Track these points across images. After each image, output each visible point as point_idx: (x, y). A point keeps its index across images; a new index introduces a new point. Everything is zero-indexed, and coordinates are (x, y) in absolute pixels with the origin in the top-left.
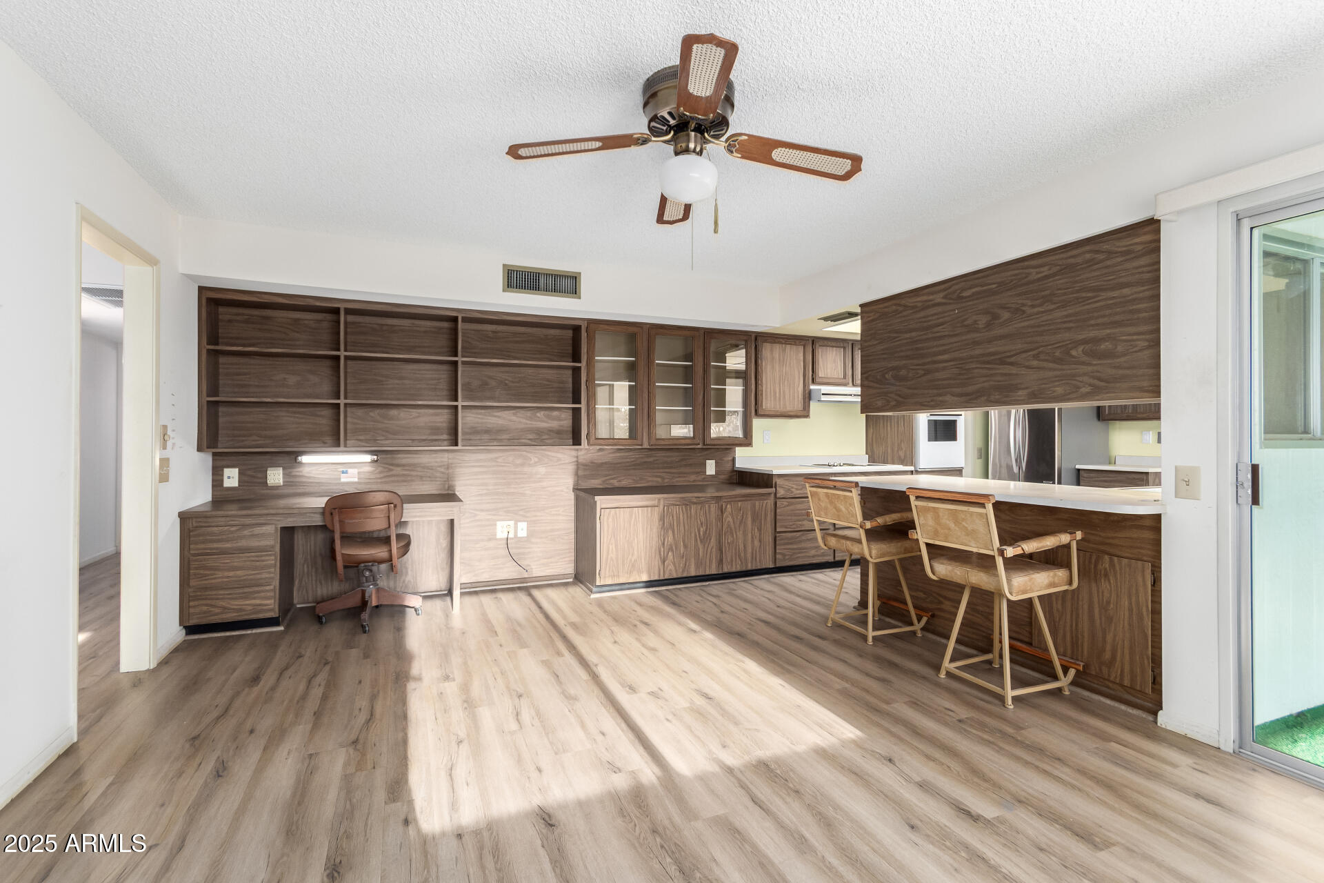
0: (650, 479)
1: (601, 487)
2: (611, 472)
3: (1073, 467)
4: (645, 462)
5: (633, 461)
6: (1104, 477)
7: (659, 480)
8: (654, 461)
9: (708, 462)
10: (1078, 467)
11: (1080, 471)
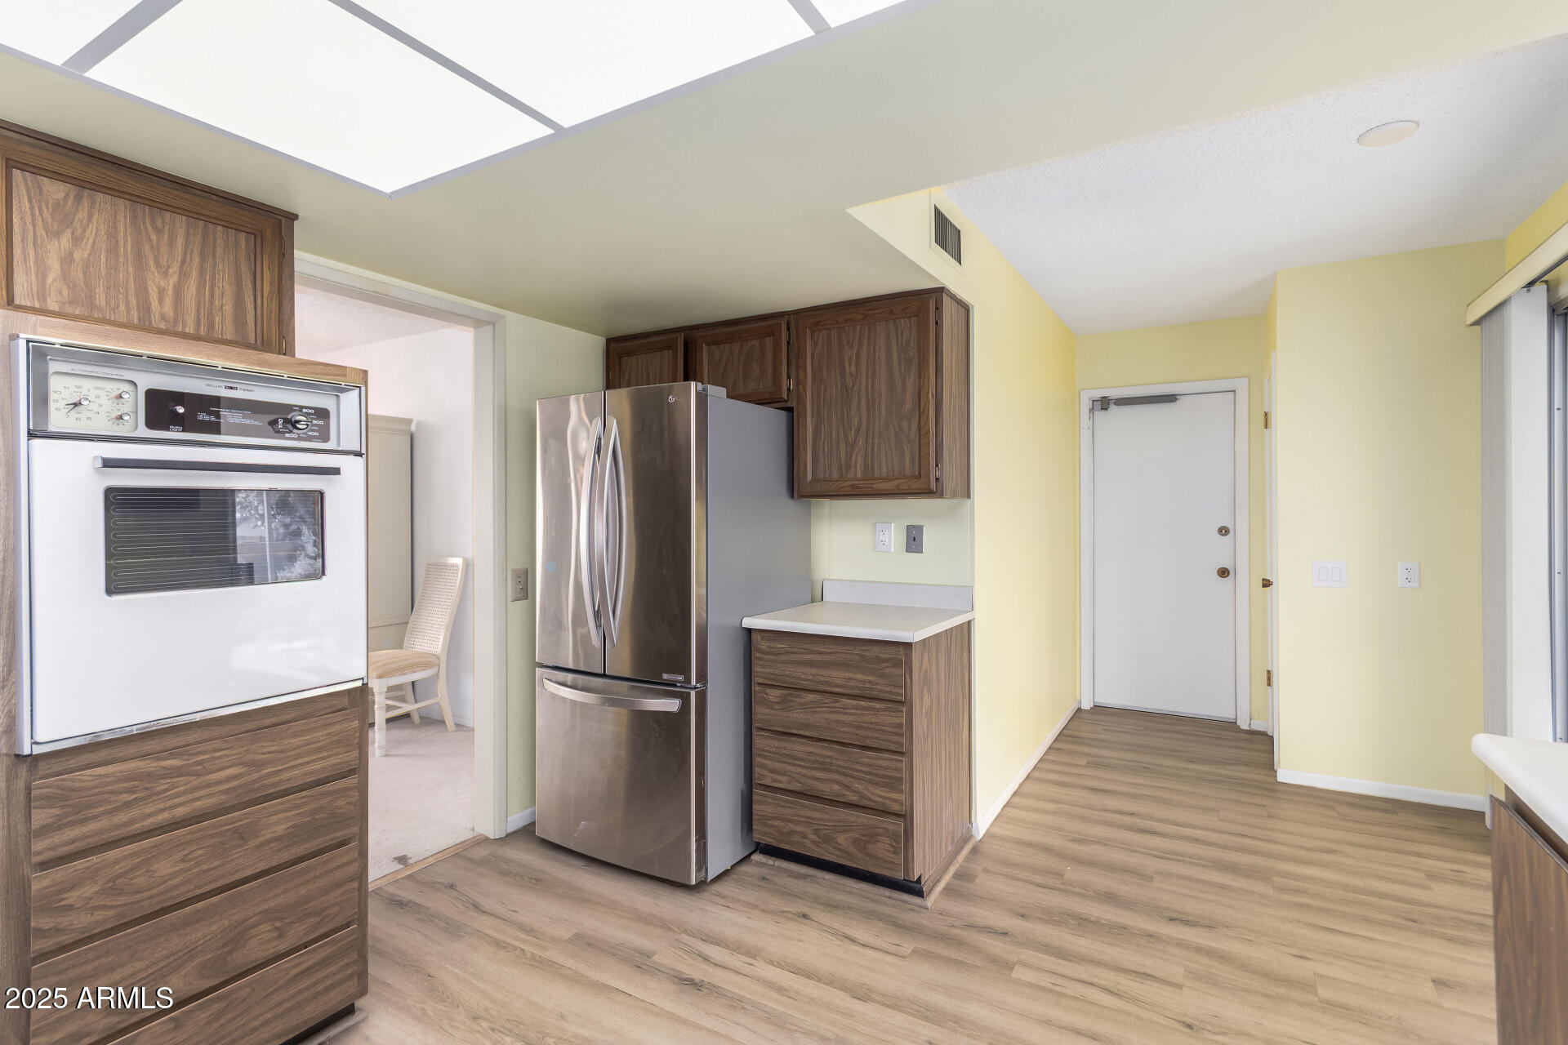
3: (736, 622)
6: (810, 652)
10: (748, 622)
11: (754, 635)
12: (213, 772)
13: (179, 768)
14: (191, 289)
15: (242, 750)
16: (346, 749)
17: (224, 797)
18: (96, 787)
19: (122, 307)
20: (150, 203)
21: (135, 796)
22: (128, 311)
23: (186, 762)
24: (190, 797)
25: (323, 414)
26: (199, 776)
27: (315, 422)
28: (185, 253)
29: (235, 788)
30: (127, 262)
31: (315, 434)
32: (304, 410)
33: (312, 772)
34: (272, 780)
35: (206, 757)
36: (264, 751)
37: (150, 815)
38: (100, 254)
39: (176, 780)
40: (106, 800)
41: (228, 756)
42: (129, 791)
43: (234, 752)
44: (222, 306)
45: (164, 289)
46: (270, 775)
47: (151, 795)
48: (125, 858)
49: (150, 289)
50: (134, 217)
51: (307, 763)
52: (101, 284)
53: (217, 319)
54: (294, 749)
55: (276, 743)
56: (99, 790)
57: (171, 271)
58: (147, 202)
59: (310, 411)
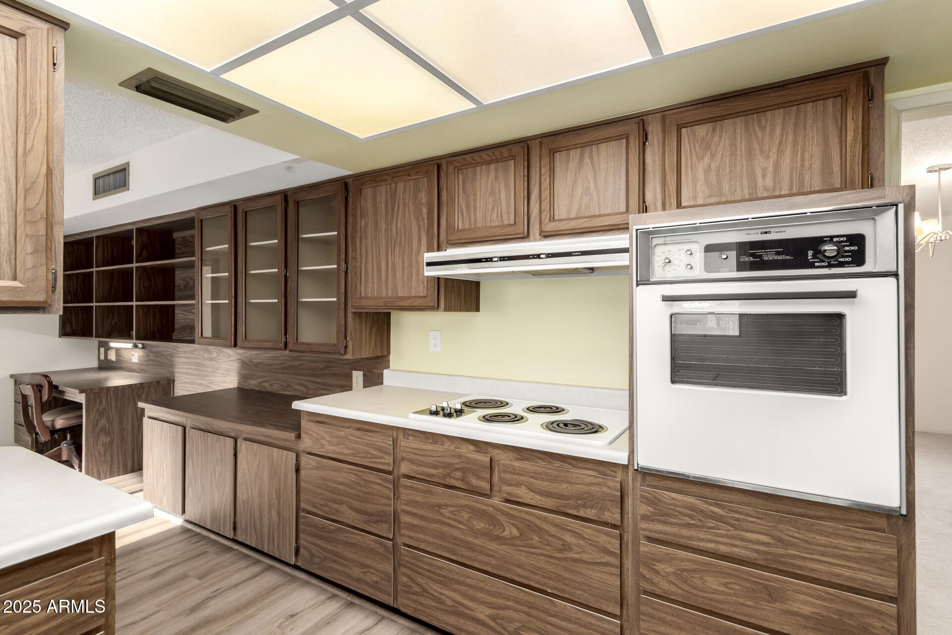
0: (296, 387)
1: (256, 389)
2: (264, 374)
4: (292, 366)
5: (282, 364)
7: (303, 389)
8: (300, 365)
9: (355, 373)
12: (747, 531)
13: (722, 516)
14: (786, 161)
15: (769, 524)
16: (881, 572)
17: (755, 555)
18: (671, 505)
19: (739, 190)
20: (756, 111)
21: (694, 522)
22: (742, 191)
23: (726, 514)
24: (729, 541)
25: (858, 240)
26: (736, 529)
27: (847, 248)
28: (782, 135)
29: (764, 553)
30: (742, 158)
31: (847, 259)
32: (835, 240)
33: (838, 575)
34: (797, 562)
35: (741, 517)
36: (790, 534)
37: (703, 540)
38: (726, 160)
39: (720, 524)
40: (676, 516)
41: (759, 524)
42: (691, 517)
43: (763, 522)
44: (811, 166)
45: (766, 168)
46: (794, 557)
47: (703, 527)
48: (689, 560)
49: (757, 171)
50: (747, 126)
51: (834, 564)
52: (726, 179)
53: (807, 177)
54: (818, 545)
55: (800, 532)
56: (672, 507)
57: (771, 153)
58: (754, 112)
59: (842, 239)
